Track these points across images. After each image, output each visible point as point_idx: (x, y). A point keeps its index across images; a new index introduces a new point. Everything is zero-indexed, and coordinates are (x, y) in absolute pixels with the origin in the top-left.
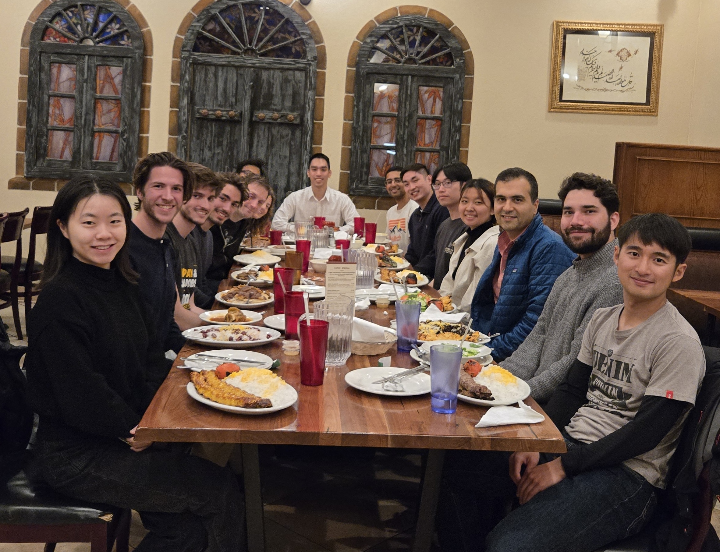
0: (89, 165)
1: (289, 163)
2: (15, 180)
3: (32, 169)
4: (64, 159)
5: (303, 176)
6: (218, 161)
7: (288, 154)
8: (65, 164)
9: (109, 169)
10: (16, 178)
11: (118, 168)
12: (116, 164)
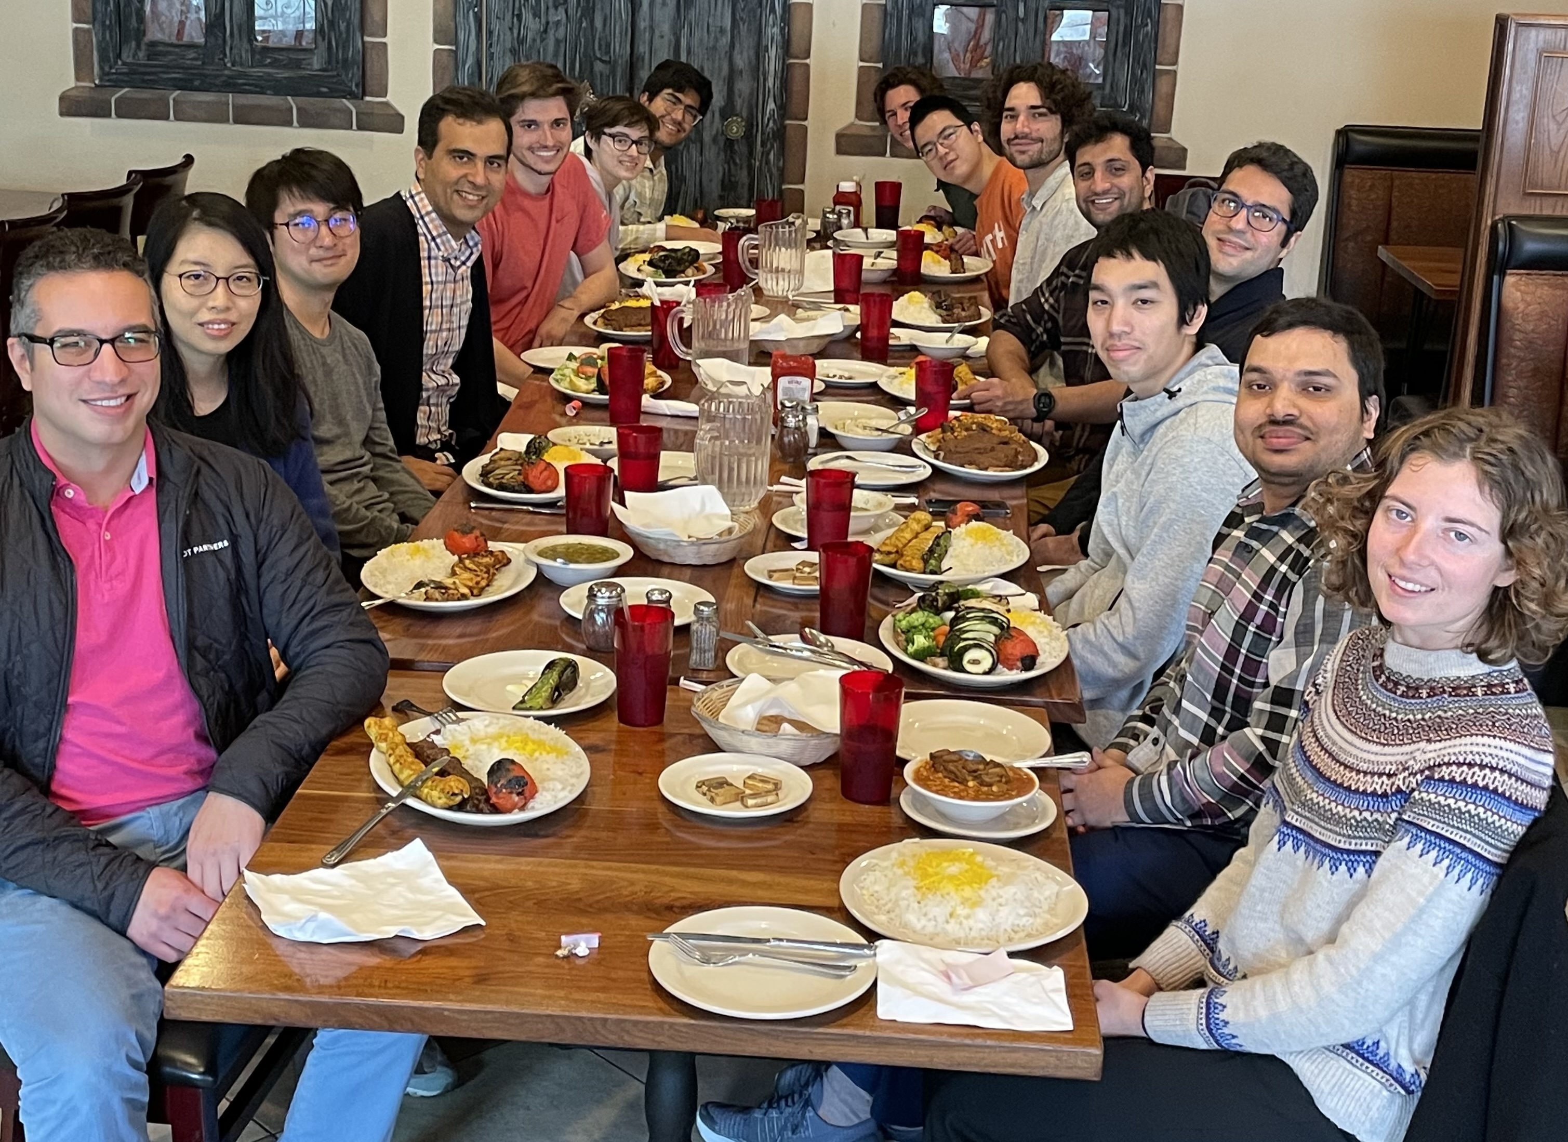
0: (246, 56)
1: (732, 45)
2: (74, 93)
3: (111, 68)
4: (186, 39)
5: (765, 80)
6: (558, 41)
7: (728, 24)
8: (191, 54)
9: (297, 64)
10: (76, 88)
11: (316, 63)
12: (310, 51)
